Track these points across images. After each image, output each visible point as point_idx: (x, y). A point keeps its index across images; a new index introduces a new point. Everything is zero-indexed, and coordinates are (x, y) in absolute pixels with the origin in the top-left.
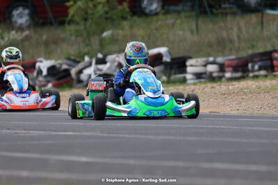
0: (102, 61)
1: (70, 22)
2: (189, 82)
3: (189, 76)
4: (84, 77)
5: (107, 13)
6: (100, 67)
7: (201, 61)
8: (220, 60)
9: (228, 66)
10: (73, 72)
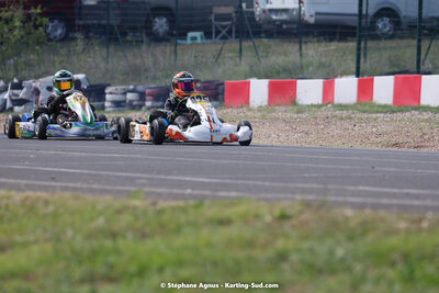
2: (108, 109)
3: (107, 104)
5: (22, 37)
6: (16, 92)
7: (120, 88)
8: (140, 88)
9: (150, 95)
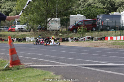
0: (82, 38)
1: (78, 32)
3: (94, 40)
4: (79, 40)
7: (95, 38)
9: (99, 39)
10: (78, 39)
